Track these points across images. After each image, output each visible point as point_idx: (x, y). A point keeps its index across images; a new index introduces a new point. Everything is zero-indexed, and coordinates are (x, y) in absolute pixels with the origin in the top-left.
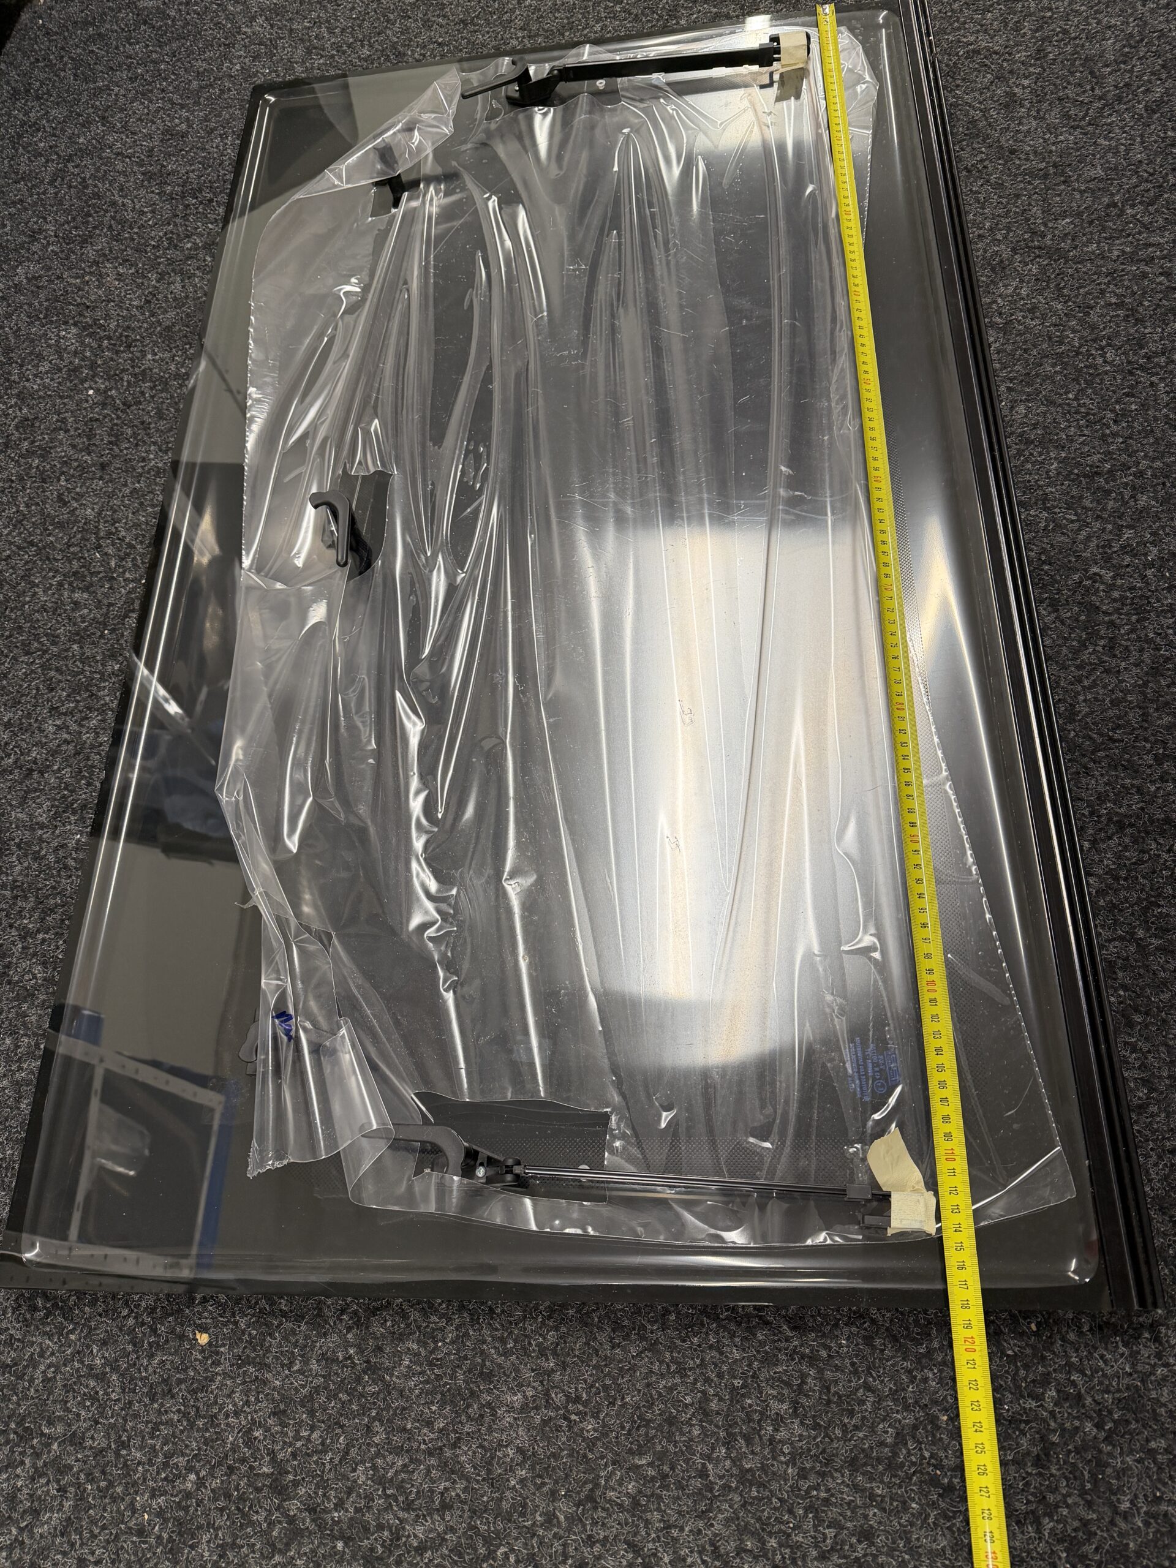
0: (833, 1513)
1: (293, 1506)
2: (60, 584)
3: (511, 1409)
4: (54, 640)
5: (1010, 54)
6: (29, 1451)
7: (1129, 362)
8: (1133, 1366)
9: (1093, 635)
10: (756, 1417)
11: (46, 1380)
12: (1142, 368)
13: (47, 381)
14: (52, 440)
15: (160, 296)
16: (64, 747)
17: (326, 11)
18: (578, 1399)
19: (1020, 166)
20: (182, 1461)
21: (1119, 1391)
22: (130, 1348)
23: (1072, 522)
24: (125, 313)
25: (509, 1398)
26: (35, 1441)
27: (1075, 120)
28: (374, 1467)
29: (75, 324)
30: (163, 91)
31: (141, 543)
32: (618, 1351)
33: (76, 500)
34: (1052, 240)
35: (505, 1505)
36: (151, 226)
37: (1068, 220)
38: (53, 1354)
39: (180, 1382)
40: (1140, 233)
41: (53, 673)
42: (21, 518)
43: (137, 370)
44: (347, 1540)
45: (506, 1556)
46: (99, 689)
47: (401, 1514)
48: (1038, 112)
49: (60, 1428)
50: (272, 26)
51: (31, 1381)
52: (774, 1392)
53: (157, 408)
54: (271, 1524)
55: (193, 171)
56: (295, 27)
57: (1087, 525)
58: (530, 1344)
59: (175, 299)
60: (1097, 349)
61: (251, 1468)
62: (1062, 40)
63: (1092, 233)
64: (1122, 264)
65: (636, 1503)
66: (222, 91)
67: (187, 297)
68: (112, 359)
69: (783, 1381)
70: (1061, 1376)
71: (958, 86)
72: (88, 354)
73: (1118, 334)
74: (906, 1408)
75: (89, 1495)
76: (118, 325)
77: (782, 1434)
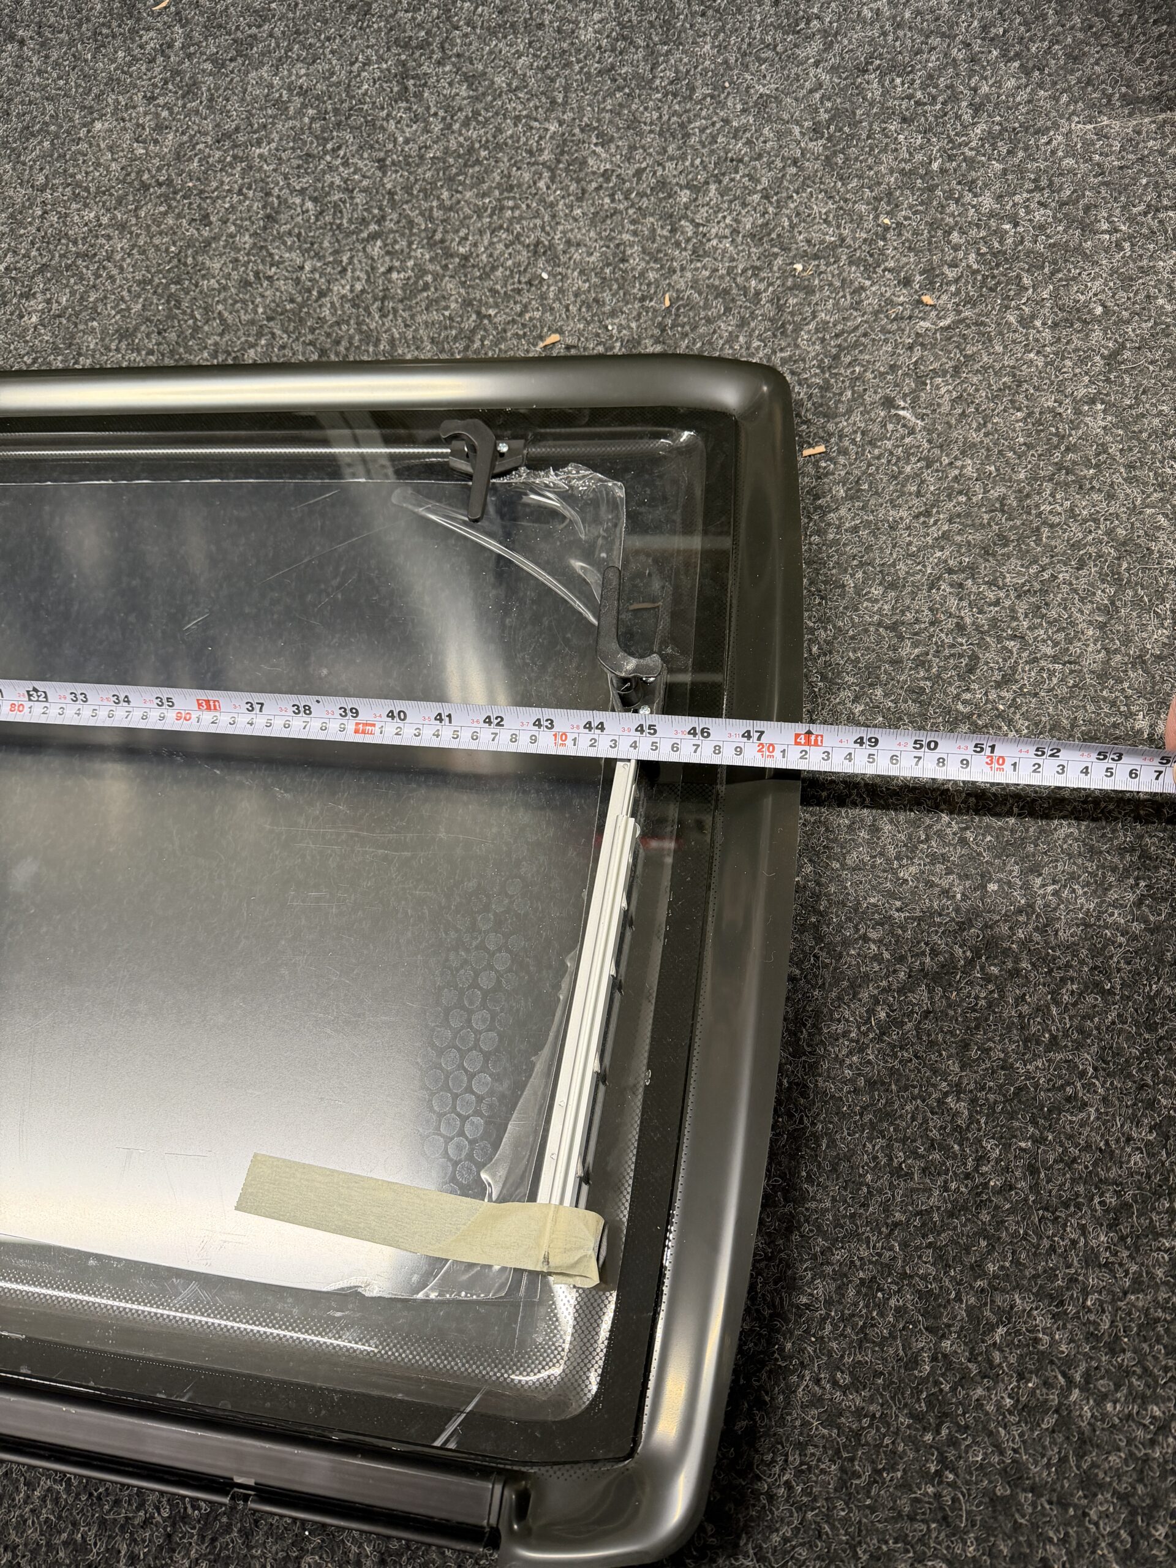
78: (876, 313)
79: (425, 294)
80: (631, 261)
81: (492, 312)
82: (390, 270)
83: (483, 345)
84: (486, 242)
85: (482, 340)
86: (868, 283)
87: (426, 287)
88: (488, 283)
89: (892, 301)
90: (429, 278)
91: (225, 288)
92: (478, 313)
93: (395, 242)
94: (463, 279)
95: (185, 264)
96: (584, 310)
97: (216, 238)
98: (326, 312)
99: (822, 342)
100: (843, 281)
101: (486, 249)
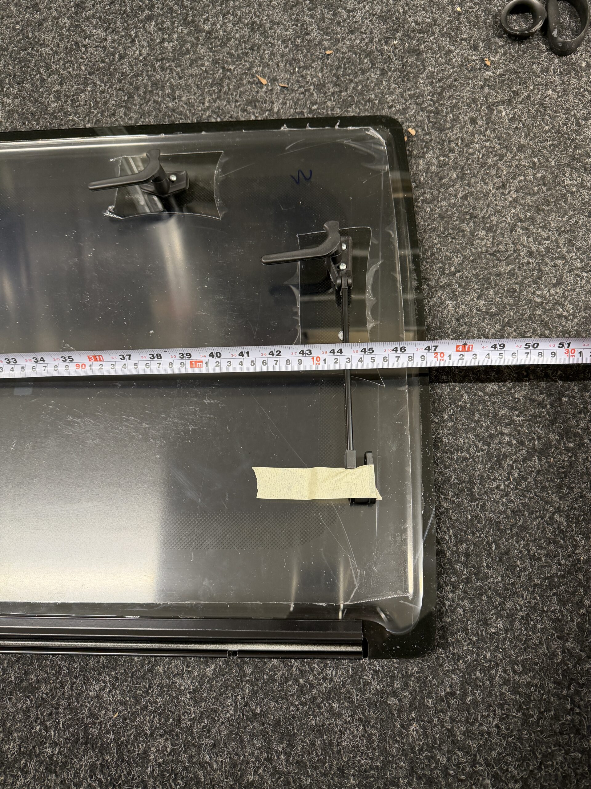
78: (460, 66)
79: (188, 56)
80: (312, 35)
81: (232, 67)
82: (163, 40)
83: (229, 89)
84: (221, 23)
85: (228, 85)
86: (453, 48)
87: (188, 51)
88: (226, 49)
89: (468, 59)
90: (188, 45)
91: (56, 53)
92: (223, 68)
93: (163, 22)
94: (210, 46)
95: (28, 37)
96: (288, 65)
97: (45, 20)
98: (127, 69)
99: (431, 85)
100: (439, 47)
101: (221, 27)
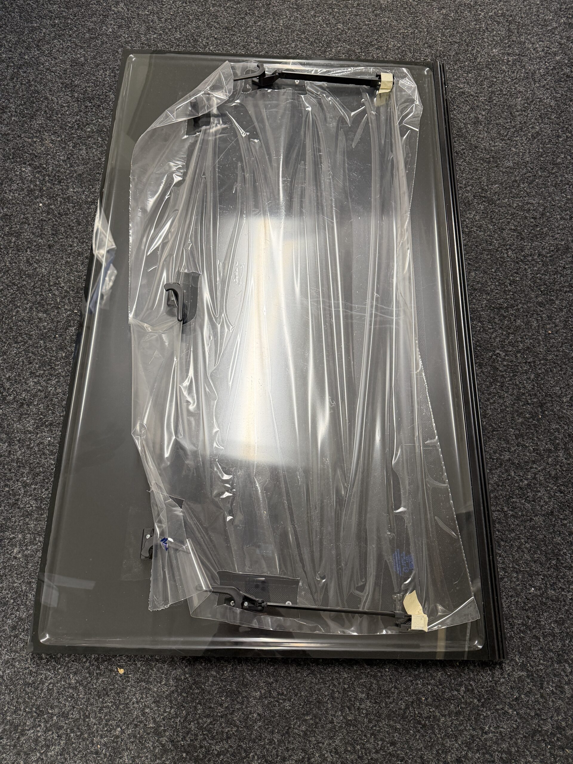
0: (381, 735)
1: (164, 740)
2: (31, 308)
3: (255, 698)
4: (30, 337)
5: (477, 97)
6: (43, 720)
7: (517, 258)
8: (493, 678)
9: (496, 380)
10: (353, 699)
11: (49, 690)
12: (522, 261)
13: (16, 195)
14: (21, 228)
15: (75, 156)
16: (39, 393)
17: (157, 7)
18: (283, 694)
19: (479, 155)
20: (114, 723)
21: (487, 687)
22: (88, 675)
23: (490, 329)
24: (57, 163)
25: (254, 694)
26: (45, 716)
27: (503, 136)
28: (198, 723)
29: (30, 165)
30: (70, 36)
31: (73, 291)
32: (298, 674)
33: (37, 263)
34: (490, 194)
35: (253, 737)
36: (68, 115)
37: (497, 186)
38: (51, 678)
39: (111, 689)
40: (525, 197)
41: (30, 354)
42: (7, 269)
43: (65, 196)
44: (187, 753)
45: (254, 756)
46: (56, 365)
47: (210, 741)
48: (488, 129)
49: (57, 710)
50: (128, 10)
51: (42, 690)
52: (360, 690)
53: (77, 218)
54: (154, 748)
55: (89, 87)
56: (140, 13)
57: (496, 331)
58: (263, 672)
59: (83, 159)
60: (505, 250)
61: (145, 725)
62: (500, 94)
63: (506, 194)
64: (517, 210)
65: (305, 734)
66: (103, 43)
67: (89, 159)
68: (51, 188)
69: (363, 685)
70: (467, 683)
71: (455, 109)
72: (38, 183)
73: (514, 244)
74: (410, 695)
75: (72, 738)
76: (53, 169)
77: (363, 706)
